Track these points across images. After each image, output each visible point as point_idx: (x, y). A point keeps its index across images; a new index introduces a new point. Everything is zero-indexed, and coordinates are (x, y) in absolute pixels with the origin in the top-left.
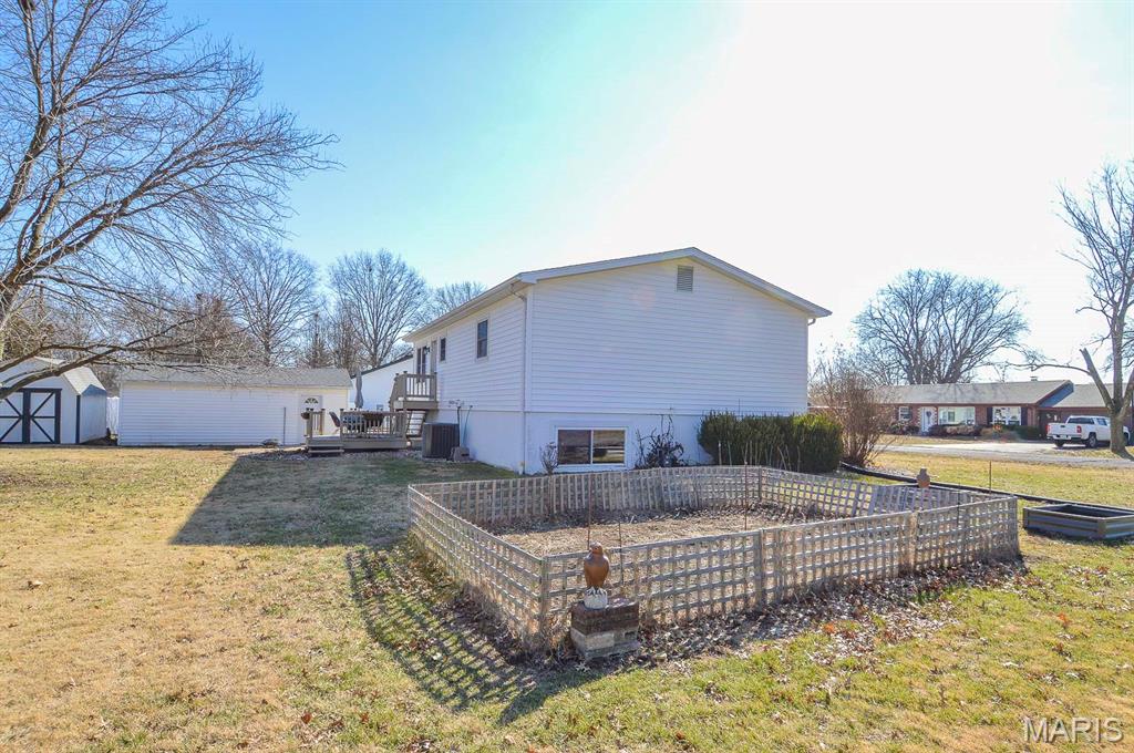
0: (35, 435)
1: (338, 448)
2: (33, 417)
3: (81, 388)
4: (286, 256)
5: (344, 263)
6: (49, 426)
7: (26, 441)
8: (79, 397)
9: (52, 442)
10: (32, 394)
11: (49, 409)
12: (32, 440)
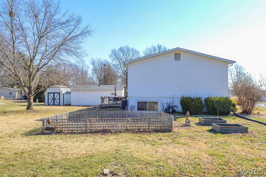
0: (56, 103)
1: (107, 106)
2: (55, 99)
3: (64, 93)
4: (131, 50)
5: (147, 50)
6: (58, 101)
7: (54, 105)
8: (63, 94)
9: (59, 105)
10: (55, 94)
11: (58, 97)
12: (55, 104)
